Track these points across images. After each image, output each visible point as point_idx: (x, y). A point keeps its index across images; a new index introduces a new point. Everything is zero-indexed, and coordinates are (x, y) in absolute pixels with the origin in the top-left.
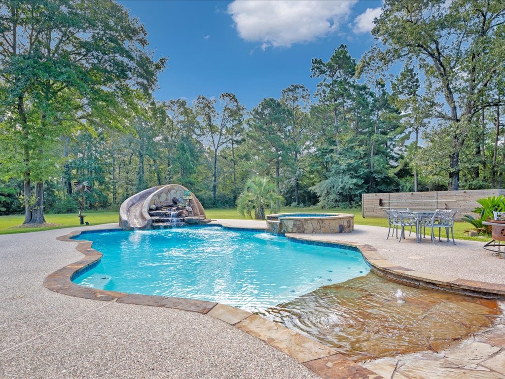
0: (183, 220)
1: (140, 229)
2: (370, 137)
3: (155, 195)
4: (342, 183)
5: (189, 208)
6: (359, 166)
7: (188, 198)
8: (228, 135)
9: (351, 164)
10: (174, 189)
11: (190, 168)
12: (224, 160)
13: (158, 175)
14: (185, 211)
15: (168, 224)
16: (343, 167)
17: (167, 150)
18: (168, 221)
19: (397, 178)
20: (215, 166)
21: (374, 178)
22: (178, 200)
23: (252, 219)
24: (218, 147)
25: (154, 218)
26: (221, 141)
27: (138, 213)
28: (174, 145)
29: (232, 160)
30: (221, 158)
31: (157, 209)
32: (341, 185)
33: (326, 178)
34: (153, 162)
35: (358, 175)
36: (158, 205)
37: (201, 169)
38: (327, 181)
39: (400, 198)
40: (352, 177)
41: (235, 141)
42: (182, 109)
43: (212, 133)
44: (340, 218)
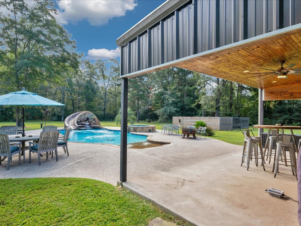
0: (92, 127)
1: (74, 130)
3: (79, 116)
4: (170, 110)
5: (94, 122)
6: (178, 102)
7: (93, 117)
8: (113, 81)
9: (174, 101)
10: (87, 113)
11: (91, 98)
12: (110, 94)
13: (73, 102)
14: (92, 123)
16: (170, 102)
17: (78, 88)
18: (85, 127)
19: (196, 108)
20: (105, 98)
21: (185, 108)
22: (89, 118)
24: (107, 87)
25: (79, 126)
26: (109, 84)
27: (72, 123)
28: (83, 85)
29: (115, 95)
30: (108, 93)
31: (80, 122)
33: (163, 107)
34: (70, 95)
35: (178, 106)
36: (81, 120)
37: (97, 99)
38: (163, 108)
39: (187, 119)
40: (174, 107)
41: (117, 84)
42: (87, 65)
43: (104, 79)
44: (149, 127)
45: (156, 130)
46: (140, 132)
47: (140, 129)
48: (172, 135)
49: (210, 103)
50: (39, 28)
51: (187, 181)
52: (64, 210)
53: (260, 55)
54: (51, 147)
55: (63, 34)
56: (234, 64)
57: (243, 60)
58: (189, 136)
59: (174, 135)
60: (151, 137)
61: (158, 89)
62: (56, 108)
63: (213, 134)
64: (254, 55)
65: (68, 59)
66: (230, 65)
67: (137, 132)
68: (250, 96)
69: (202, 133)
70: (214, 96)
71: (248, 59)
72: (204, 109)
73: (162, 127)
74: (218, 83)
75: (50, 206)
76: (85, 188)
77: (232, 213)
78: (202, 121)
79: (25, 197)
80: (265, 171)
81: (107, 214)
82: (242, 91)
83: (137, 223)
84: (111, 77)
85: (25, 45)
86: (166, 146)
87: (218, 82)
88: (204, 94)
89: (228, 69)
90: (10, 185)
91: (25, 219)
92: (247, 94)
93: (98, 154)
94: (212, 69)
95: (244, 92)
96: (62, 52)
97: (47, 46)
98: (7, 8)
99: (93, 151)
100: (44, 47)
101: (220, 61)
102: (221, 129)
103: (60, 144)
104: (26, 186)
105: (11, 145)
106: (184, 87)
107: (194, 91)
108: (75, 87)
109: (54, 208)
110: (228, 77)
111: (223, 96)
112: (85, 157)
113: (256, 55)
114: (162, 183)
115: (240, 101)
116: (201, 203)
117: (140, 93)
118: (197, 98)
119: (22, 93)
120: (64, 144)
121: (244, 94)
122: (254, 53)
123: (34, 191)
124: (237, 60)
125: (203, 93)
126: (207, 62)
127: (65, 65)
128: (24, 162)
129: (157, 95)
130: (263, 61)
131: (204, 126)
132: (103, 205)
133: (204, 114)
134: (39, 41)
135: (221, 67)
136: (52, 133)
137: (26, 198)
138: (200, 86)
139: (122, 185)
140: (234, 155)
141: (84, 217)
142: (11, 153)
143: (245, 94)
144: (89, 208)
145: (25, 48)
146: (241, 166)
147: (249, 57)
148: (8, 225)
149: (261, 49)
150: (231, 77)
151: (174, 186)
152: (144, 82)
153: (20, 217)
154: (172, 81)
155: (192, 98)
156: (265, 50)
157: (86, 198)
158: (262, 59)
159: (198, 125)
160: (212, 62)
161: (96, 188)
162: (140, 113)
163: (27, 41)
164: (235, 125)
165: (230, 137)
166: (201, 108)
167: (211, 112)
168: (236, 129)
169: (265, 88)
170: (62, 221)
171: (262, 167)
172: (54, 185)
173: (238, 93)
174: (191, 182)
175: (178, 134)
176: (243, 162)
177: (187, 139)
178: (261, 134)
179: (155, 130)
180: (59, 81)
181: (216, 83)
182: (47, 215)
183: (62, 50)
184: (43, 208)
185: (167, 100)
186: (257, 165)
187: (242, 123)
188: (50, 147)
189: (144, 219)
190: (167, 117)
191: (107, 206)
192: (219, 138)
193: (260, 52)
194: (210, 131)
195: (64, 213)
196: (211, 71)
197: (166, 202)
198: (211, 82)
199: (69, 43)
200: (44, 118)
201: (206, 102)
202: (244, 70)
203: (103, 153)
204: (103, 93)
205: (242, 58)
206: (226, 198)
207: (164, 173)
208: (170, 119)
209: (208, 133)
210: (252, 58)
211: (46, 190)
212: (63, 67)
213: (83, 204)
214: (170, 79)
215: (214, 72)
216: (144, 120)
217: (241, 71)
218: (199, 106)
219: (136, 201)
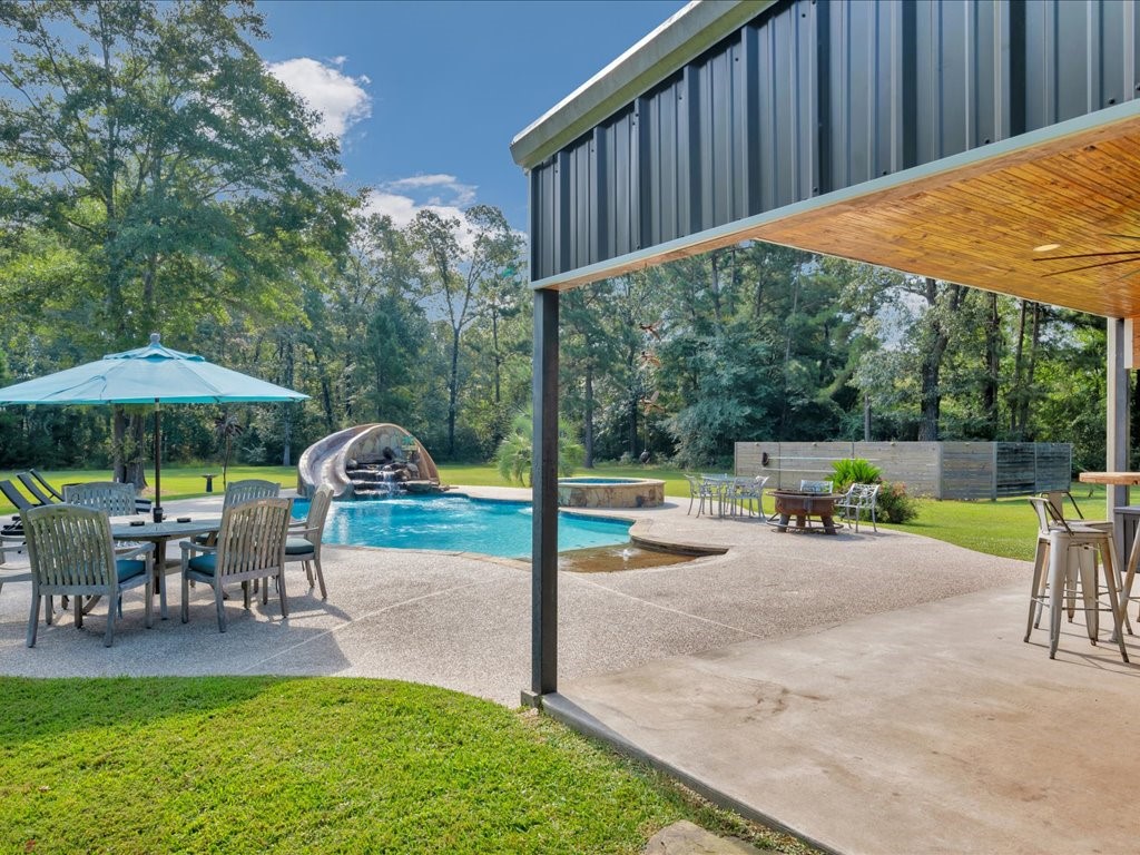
0: (404, 487)
2: (785, 317)
3: (355, 442)
4: (722, 414)
6: (757, 380)
7: (410, 448)
8: (483, 298)
9: (740, 376)
10: (386, 432)
11: (399, 371)
12: (474, 354)
13: (324, 386)
15: (380, 492)
16: (724, 382)
17: (343, 331)
18: (378, 487)
19: (836, 408)
20: (454, 367)
21: (790, 406)
22: (393, 452)
23: (524, 486)
24: (461, 324)
25: (355, 482)
26: (468, 311)
27: (329, 470)
28: (363, 319)
29: (493, 354)
30: (467, 349)
31: (359, 467)
32: (720, 420)
33: (692, 401)
34: (312, 357)
35: (755, 398)
36: (362, 460)
37: (421, 373)
38: (691, 409)
39: (794, 452)
40: (741, 403)
41: (500, 310)
42: (381, 235)
43: (449, 292)
44: (638, 486)
45: (667, 499)
46: (599, 505)
47: (602, 495)
48: (734, 517)
49: (898, 384)
50: (197, 96)
51: (795, 694)
52: (333, 787)
53: (1103, 178)
54: (263, 562)
55: (286, 116)
56: (989, 220)
57: (1027, 202)
58: (807, 523)
59: (742, 519)
60: (644, 527)
61: (674, 326)
62: (260, 413)
63: (909, 515)
64: (1073, 181)
65: (309, 215)
66: (976, 224)
67: (589, 508)
68: (1075, 351)
69: (864, 511)
70: (917, 350)
71: (1050, 195)
72: (870, 411)
73: (692, 485)
74: (931, 297)
75: (281, 773)
76: (398, 713)
77: (975, 815)
78: (859, 459)
79: (187, 742)
80: (1127, 661)
81: (491, 804)
82: (1042, 326)
83: (604, 839)
84: (477, 283)
85: (142, 165)
86: (709, 563)
87: (930, 291)
88: (871, 345)
89: (966, 242)
90: (128, 699)
91: (195, 815)
92: (1064, 340)
93: (439, 593)
94: (900, 240)
95: (1048, 333)
96: (284, 186)
97: (226, 166)
98: (75, 21)
99: (419, 580)
100: (216, 170)
101: (929, 209)
102: (946, 495)
103: (295, 553)
104: (184, 705)
105: (118, 552)
106: (784, 317)
107: (827, 333)
108: (333, 328)
109: (294, 781)
110: (968, 274)
111: (954, 353)
112: (390, 604)
113: (1084, 180)
114: (694, 699)
115: (1031, 373)
116: (853, 776)
117: (597, 344)
118: (839, 362)
119: (149, 357)
120: (309, 552)
121: (1047, 343)
122: (1075, 171)
123: (213, 721)
124: (1004, 205)
125: (868, 339)
126: (875, 216)
127: (298, 239)
128: (165, 619)
129: (668, 353)
130: (1116, 205)
131: (870, 481)
132: (474, 775)
133: (871, 433)
134: (196, 147)
135: (937, 231)
136: (265, 510)
137: (191, 745)
138: (854, 311)
139: (540, 706)
140: (998, 599)
141: (407, 814)
142: (120, 582)
143: (1055, 341)
144: (424, 784)
145: (142, 176)
146: (1026, 640)
147: (1053, 188)
148: (140, 832)
149: (1103, 156)
150: (981, 272)
151: (744, 714)
152: (615, 298)
153: (180, 807)
154: (734, 291)
155: (819, 363)
156: (1122, 159)
157: (408, 750)
158: (1111, 195)
159: (845, 477)
160: (895, 213)
161: (443, 715)
162: (599, 430)
163: (152, 149)
164: (1008, 477)
165: (984, 528)
166: (857, 404)
167: (900, 420)
168: (1013, 495)
169: (1134, 314)
170: (330, 824)
171: (1117, 647)
172: (286, 701)
173: (1022, 338)
174: (814, 698)
175: (757, 514)
176: (1032, 624)
177: (798, 533)
178: (1117, 513)
179: (662, 499)
180: (275, 305)
181: (923, 297)
182: (272, 805)
183: (283, 178)
184: (256, 781)
185: (713, 370)
186: (1094, 639)
187: (1039, 467)
188: (257, 562)
189: (628, 825)
190: (713, 444)
191: (488, 780)
192: (936, 530)
193: (1101, 166)
194: (894, 500)
195: (333, 798)
196: (892, 252)
197: (711, 767)
198: (903, 293)
199: (310, 151)
200: (215, 452)
201: (878, 378)
202: (1037, 240)
203: (455, 588)
204: (447, 349)
205: (1022, 192)
206: (954, 759)
207: (702, 665)
208: (722, 454)
209: (889, 509)
210: (1068, 191)
211: (260, 720)
212: (291, 248)
213: (399, 771)
214: (721, 285)
215: (907, 253)
216: (616, 456)
217: (1024, 247)
218: (848, 397)
219: (596, 763)
